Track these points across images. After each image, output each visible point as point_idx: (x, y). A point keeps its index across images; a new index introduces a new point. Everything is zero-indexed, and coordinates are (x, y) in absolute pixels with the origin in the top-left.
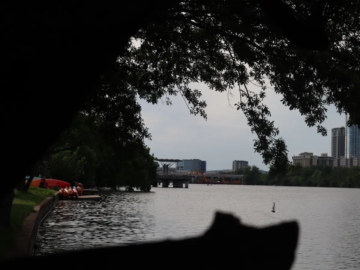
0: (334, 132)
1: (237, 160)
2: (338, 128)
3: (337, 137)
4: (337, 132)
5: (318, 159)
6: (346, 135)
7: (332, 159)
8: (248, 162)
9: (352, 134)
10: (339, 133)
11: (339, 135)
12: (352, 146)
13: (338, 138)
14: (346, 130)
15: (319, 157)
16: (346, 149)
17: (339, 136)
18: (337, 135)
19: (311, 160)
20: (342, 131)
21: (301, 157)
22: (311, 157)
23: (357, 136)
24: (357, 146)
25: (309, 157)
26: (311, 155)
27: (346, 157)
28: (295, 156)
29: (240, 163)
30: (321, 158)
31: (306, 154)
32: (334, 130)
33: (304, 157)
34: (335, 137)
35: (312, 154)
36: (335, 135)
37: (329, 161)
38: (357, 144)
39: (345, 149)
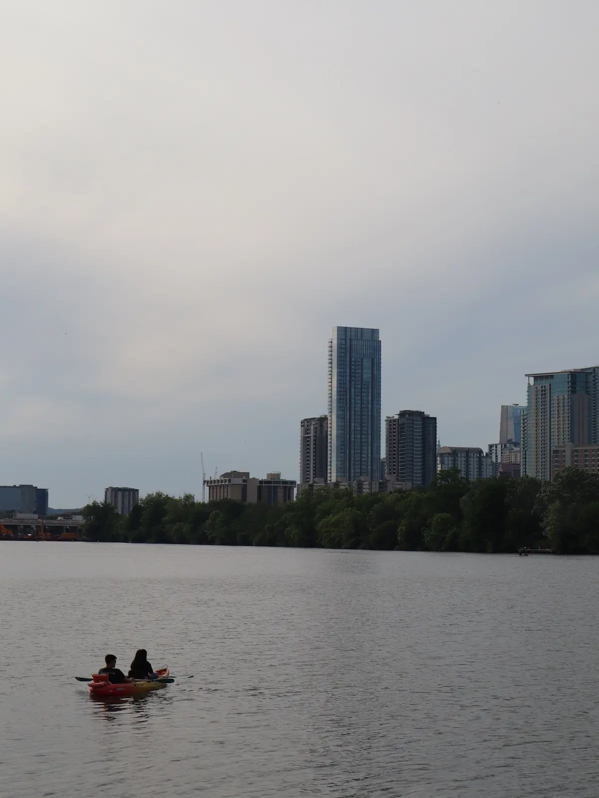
0: (306, 426)
1: (114, 486)
2: (315, 418)
3: (312, 438)
4: (312, 427)
5: (259, 485)
6: (329, 433)
7: (289, 485)
8: (137, 491)
9: (343, 432)
10: (316, 428)
11: (315, 432)
12: (341, 457)
13: (314, 440)
14: (329, 422)
15: (261, 482)
16: (331, 462)
17: (315, 436)
18: (312, 435)
19: (244, 489)
20: (321, 426)
21: (224, 481)
22: (244, 481)
23: (353, 436)
24: (352, 455)
25: (239, 481)
26: (244, 478)
27: (330, 481)
28: (212, 479)
29: (120, 493)
30: (266, 482)
31: (235, 474)
32: (306, 422)
33: (230, 481)
34: (308, 437)
35: (247, 474)
36: (308, 434)
37: (282, 490)
38: (352, 451)
39: (329, 464)
